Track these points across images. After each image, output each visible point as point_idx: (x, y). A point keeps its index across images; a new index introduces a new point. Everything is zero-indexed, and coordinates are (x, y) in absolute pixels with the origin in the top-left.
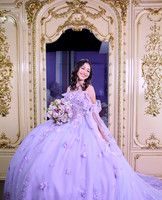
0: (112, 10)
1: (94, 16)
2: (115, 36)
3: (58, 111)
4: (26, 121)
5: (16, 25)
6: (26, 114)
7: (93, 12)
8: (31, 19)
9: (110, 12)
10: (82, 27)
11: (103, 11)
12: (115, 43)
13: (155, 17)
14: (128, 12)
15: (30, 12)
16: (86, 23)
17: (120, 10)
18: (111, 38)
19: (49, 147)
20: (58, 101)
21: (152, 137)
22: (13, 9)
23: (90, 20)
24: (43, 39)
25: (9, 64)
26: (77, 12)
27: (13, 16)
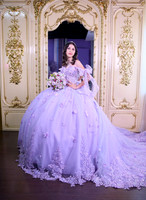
0: (96, 7)
1: (84, 12)
2: (99, 27)
3: (55, 80)
4: (33, 88)
5: (26, 17)
6: (33, 83)
7: (83, 9)
8: (37, 13)
9: (95, 9)
10: (74, 20)
11: (90, 9)
12: (99, 31)
13: (128, 14)
14: (108, 9)
15: (36, 8)
16: (78, 17)
17: (102, 8)
18: (96, 28)
19: (50, 107)
20: (55, 73)
21: (124, 101)
22: (24, 5)
23: (81, 15)
24: (46, 28)
25: (21, 46)
26: (71, 8)
27: (24, 11)
